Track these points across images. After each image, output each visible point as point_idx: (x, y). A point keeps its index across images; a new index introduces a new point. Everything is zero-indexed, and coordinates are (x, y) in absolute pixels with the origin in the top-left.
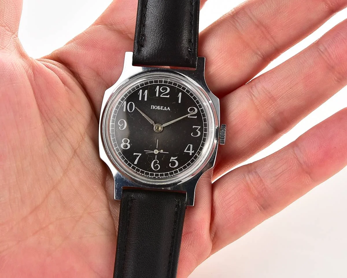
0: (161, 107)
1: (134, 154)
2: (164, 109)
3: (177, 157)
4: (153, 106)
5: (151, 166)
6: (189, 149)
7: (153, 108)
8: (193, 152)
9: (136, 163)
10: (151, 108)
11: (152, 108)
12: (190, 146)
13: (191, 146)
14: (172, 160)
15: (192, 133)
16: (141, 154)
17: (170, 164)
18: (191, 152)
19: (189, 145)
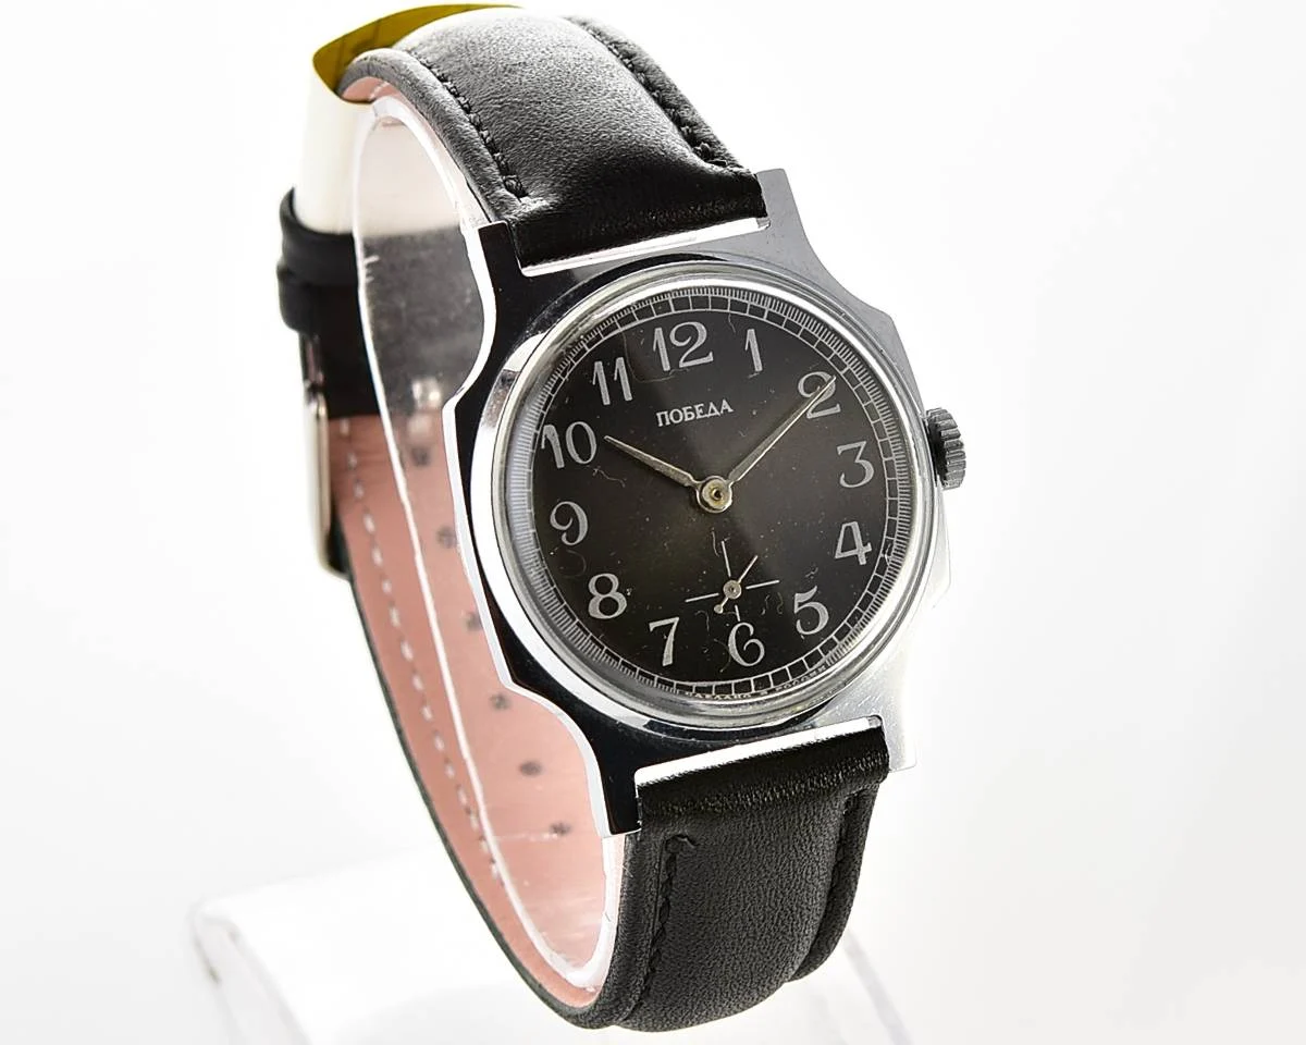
0: (697, 407)
1: (652, 626)
2: (710, 415)
3: (815, 589)
4: (666, 413)
5: (731, 652)
6: (849, 544)
7: (668, 423)
8: (869, 548)
9: (668, 660)
10: (661, 425)
11: (664, 421)
12: (849, 530)
13: (855, 525)
14: (800, 604)
15: (843, 476)
16: (677, 619)
17: (798, 622)
18: (862, 551)
19: (846, 528)
